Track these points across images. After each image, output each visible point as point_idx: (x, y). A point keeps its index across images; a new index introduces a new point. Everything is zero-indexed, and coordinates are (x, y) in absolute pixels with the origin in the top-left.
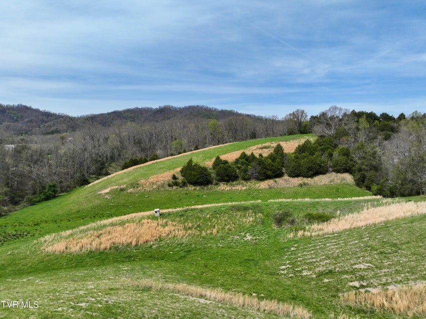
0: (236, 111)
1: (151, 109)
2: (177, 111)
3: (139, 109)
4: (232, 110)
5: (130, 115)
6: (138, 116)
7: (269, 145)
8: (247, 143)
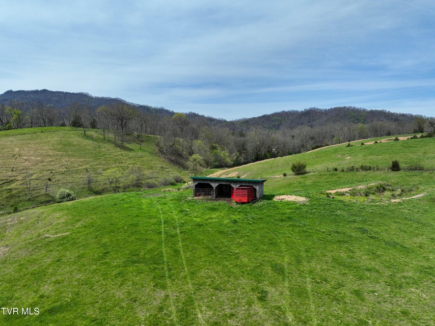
1: (297, 112)
2: (322, 113)
3: (286, 112)
5: (277, 118)
6: (285, 119)
7: (392, 138)
8: (379, 138)
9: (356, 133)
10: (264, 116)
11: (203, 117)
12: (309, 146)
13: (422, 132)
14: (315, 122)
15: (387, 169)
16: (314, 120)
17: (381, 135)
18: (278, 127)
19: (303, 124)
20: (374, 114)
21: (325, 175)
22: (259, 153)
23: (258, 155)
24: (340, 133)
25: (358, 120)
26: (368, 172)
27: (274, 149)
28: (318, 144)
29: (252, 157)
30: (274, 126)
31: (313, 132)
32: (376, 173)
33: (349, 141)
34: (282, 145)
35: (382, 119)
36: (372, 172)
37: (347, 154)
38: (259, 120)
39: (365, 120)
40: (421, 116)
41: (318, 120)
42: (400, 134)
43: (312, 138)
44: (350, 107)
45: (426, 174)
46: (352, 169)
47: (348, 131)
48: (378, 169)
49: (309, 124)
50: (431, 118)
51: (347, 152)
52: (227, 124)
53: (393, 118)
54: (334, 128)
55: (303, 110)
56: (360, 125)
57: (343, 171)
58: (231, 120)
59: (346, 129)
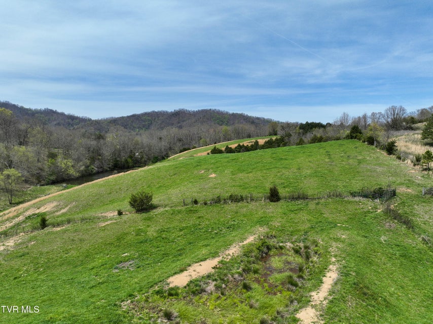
0: (246, 114)
1: (167, 112)
2: (191, 114)
3: (156, 112)
4: (242, 114)
5: (148, 118)
6: (155, 119)
7: (252, 141)
8: (242, 140)
9: (221, 135)
10: (134, 116)
11: (63, 114)
12: (177, 149)
13: (276, 134)
14: (185, 123)
15: (263, 199)
16: (184, 121)
17: (243, 138)
18: (148, 127)
19: (173, 124)
20: (235, 116)
21: (179, 212)
22: (118, 159)
23: (118, 161)
24: (207, 135)
25: (222, 121)
26: (239, 204)
27: (137, 154)
28: (186, 147)
29: (109, 165)
30: (144, 126)
31: (181, 134)
32: (250, 206)
33: (215, 143)
34: (147, 149)
35: (241, 121)
36: (244, 204)
37: (212, 168)
38: (128, 119)
39: (228, 122)
40: (271, 120)
41: (188, 121)
42: (258, 136)
43: (180, 140)
44: (215, 109)
45: (312, 205)
46: (218, 201)
47: (214, 133)
48: (252, 200)
49: (179, 125)
50: (278, 121)
51: (212, 166)
52: (92, 123)
53: (251, 120)
54: (201, 130)
55: (173, 111)
56: (224, 127)
57: (206, 204)
58: (97, 119)
59: (211, 131)
